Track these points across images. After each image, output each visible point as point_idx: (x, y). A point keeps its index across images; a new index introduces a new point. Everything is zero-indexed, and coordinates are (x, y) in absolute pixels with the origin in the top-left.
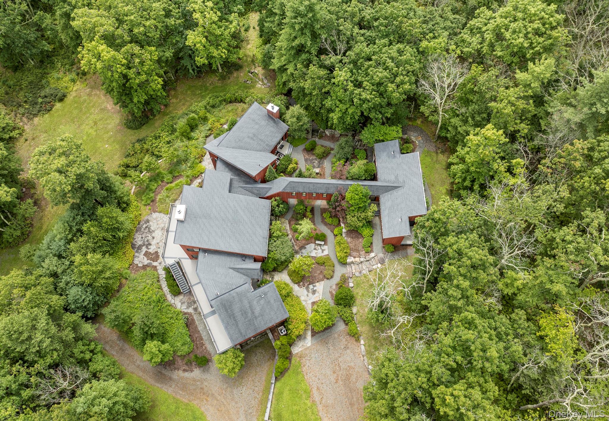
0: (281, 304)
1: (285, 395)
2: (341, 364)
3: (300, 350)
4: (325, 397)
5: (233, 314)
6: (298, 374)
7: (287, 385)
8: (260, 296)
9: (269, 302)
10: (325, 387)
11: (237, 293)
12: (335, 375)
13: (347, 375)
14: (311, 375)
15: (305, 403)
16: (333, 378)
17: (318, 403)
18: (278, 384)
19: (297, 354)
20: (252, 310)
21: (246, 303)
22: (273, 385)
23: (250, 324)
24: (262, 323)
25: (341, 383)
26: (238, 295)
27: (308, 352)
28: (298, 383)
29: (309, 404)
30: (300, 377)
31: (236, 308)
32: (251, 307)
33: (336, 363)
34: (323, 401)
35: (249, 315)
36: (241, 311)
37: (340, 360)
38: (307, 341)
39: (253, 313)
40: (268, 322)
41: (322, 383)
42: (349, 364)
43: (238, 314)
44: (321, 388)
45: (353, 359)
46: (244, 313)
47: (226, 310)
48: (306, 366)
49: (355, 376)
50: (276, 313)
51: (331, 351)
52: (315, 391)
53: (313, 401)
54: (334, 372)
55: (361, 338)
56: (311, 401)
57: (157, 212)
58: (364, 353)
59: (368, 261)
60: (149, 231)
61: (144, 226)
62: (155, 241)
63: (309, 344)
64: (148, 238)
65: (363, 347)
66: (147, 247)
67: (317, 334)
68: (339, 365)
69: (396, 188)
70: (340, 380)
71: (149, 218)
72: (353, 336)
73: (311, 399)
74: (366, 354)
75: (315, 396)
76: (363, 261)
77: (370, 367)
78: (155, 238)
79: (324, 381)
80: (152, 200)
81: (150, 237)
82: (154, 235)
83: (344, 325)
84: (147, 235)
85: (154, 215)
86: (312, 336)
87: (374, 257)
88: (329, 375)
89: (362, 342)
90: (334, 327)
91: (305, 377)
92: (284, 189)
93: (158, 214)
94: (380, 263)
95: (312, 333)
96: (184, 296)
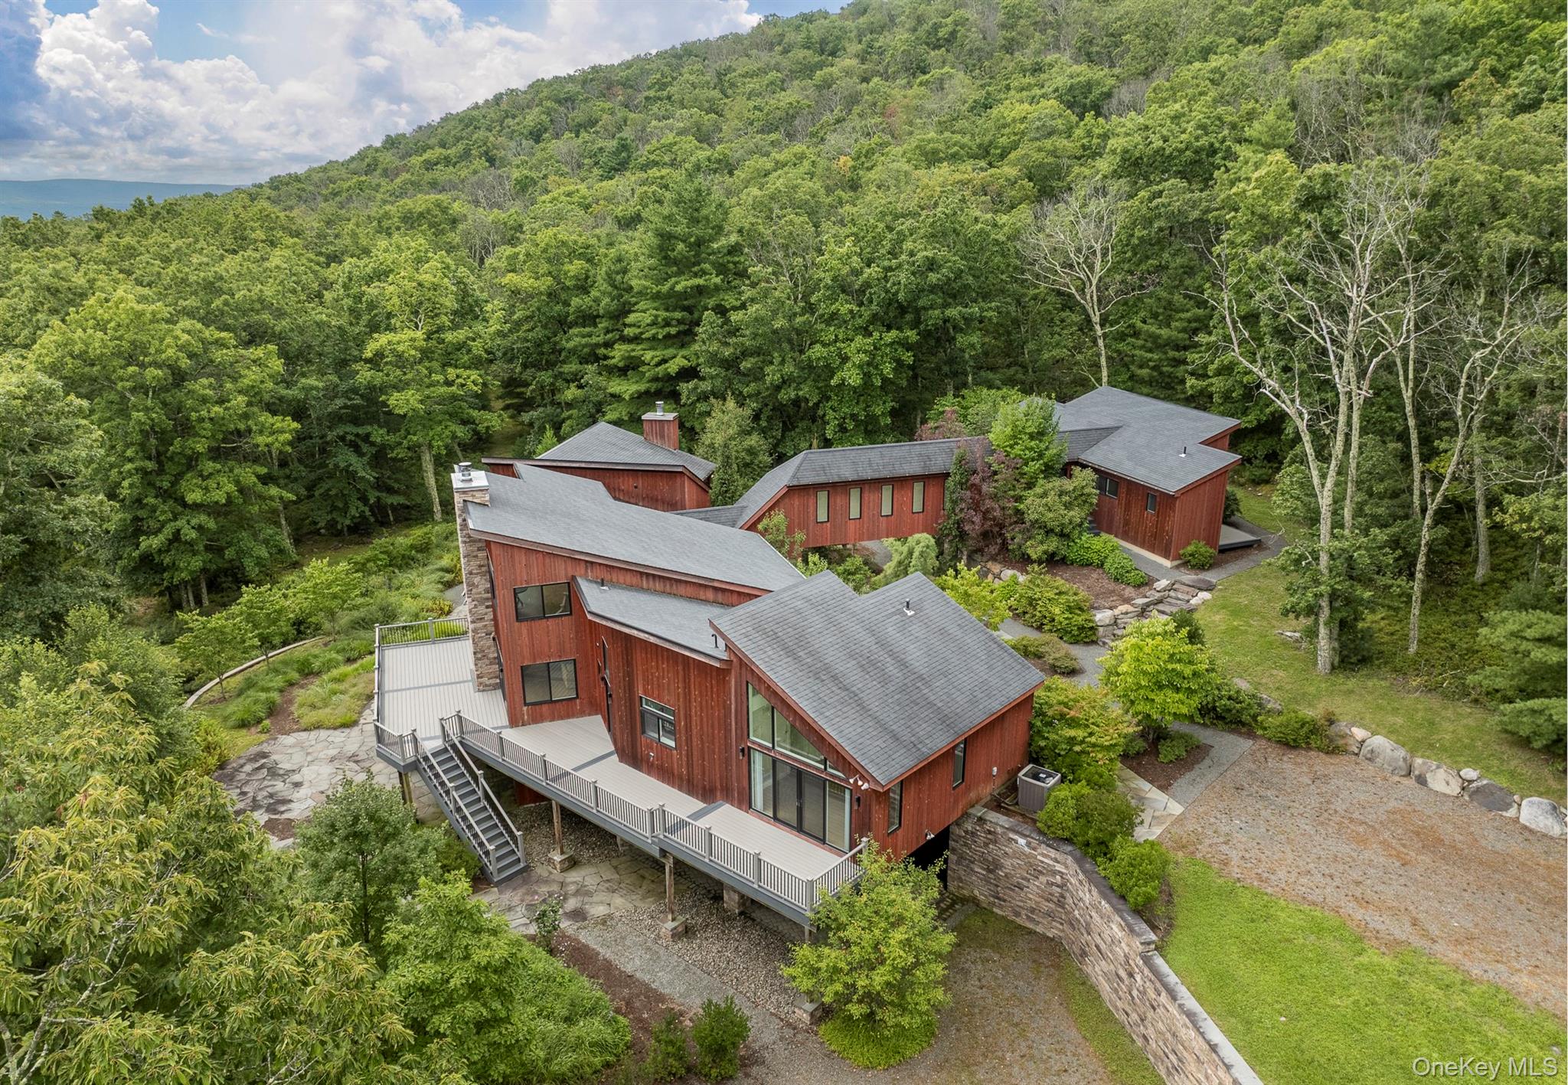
0: (994, 640)
1: (1243, 975)
2: (1357, 816)
3: (1158, 830)
4: (1422, 916)
7: (1222, 944)
8: (902, 613)
9: (944, 631)
10: (1381, 887)
11: (806, 599)
12: (1376, 846)
13: (1417, 833)
14: (1282, 874)
15: (1369, 968)
16: (1377, 856)
21: (857, 631)
23: (916, 703)
25: (1425, 858)
26: (813, 606)
27: (1193, 826)
28: (1258, 917)
29: (1389, 962)
30: (1247, 900)
31: (829, 649)
32: (882, 644)
34: (1435, 930)
36: (851, 656)
37: (1339, 807)
38: (1158, 805)
40: (979, 694)
41: (1358, 883)
42: (1386, 808)
43: (847, 668)
45: (1382, 793)
48: (1236, 860)
49: (1449, 827)
51: (1280, 801)
52: (1358, 913)
53: (1391, 946)
54: (1362, 841)
55: (1342, 726)
56: (1383, 949)
57: (298, 730)
58: (1401, 753)
59: (1160, 601)
60: (273, 772)
61: (248, 768)
62: (303, 792)
63: (1176, 809)
64: (269, 790)
65: (1379, 742)
66: (271, 809)
67: (1176, 779)
68: (1351, 820)
69: (1109, 431)
70: (1413, 854)
71: (266, 748)
72: (1309, 748)
73: (1374, 942)
74: (1413, 752)
75: (1382, 927)
76: (1148, 605)
77: (1469, 773)
78: (306, 784)
79: (1356, 875)
80: (273, 711)
81: (279, 786)
82: (296, 778)
83: (1241, 740)
84: (266, 783)
85: (289, 740)
86: (1164, 788)
87: (1171, 588)
88: (1354, 854)
89: (1359, 733)
90: (1213, 753)
91: (1269, 890)
92: (794, 477)
93: (304, 735)
94: (1201, 589)
95: (1151, 782)
96: (500, 892)
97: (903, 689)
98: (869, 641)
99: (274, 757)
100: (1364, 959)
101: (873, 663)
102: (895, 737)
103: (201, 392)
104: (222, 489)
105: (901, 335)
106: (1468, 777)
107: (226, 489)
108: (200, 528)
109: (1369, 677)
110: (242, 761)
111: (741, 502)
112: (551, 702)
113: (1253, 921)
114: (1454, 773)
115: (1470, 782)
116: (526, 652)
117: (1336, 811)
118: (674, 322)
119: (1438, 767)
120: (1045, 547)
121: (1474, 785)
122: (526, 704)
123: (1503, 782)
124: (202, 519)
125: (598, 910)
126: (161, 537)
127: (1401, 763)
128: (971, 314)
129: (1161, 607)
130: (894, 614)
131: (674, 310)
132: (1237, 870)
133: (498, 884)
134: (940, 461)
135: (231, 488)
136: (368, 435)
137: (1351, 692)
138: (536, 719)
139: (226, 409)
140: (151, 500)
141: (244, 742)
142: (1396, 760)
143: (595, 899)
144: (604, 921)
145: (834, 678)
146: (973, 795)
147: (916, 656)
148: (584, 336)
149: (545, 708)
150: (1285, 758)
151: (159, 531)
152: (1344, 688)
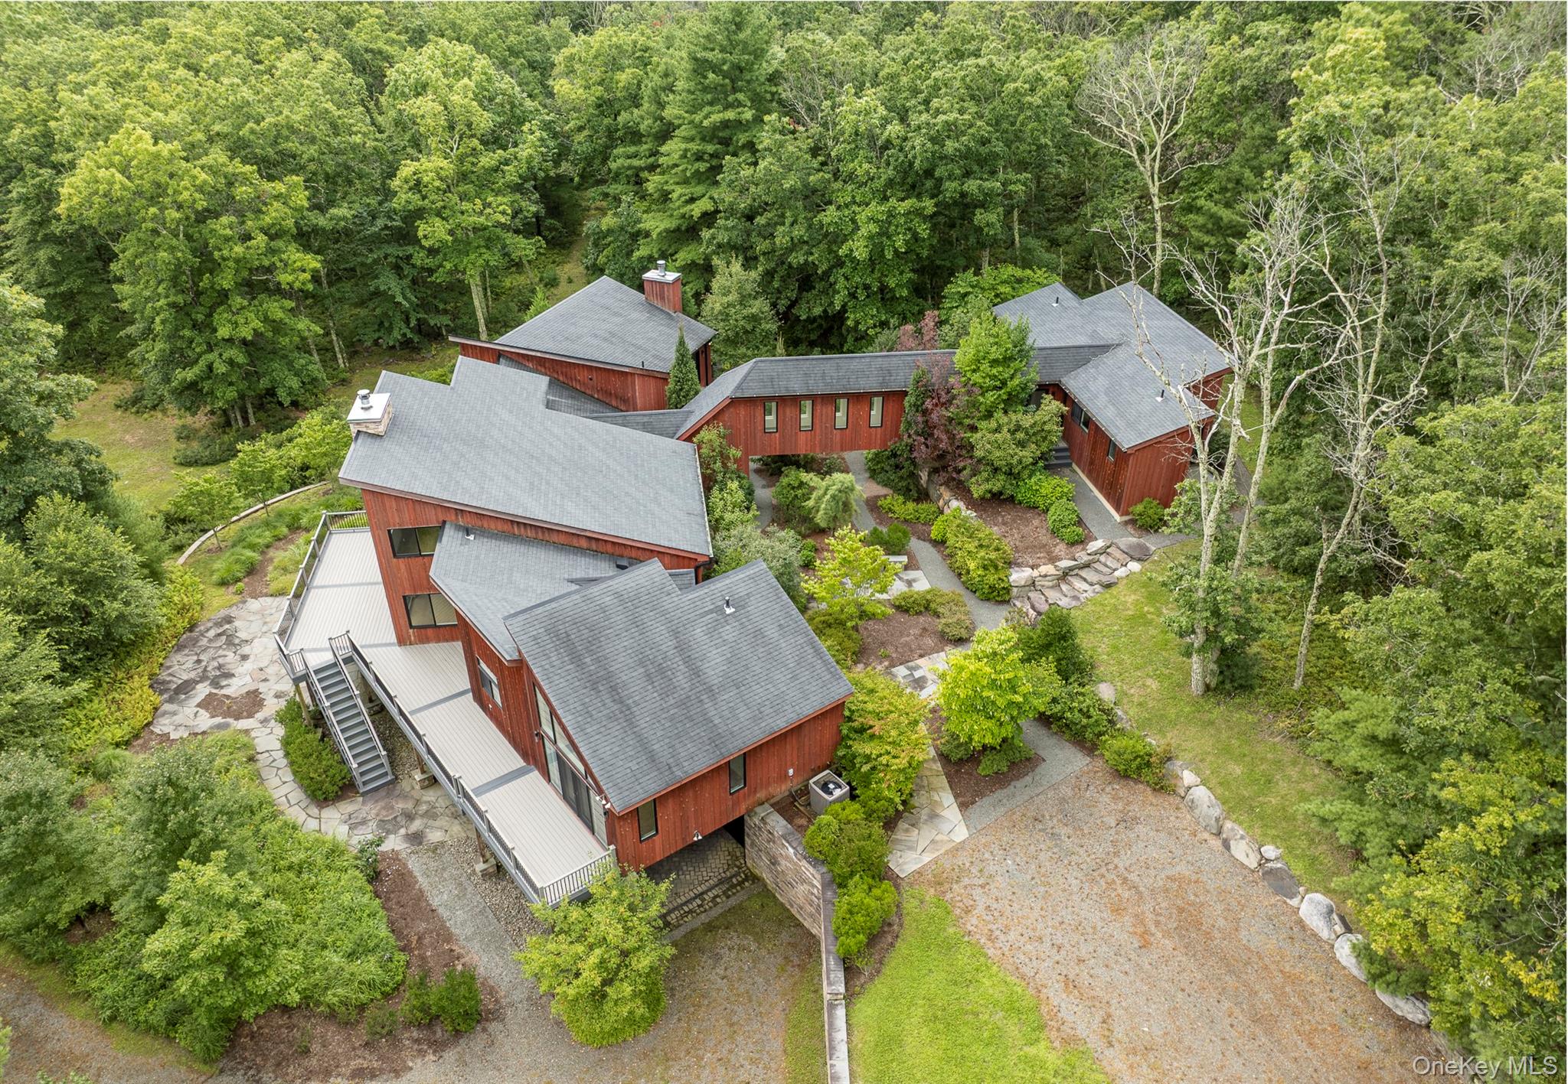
0: (812, 644)
1: (911, 1043)
2: (1133, 877)
3: (927, 858)
4: (1118, 1013)
5: (609, 676)
6: (949, 947)
7: (912, 1004)
8: (719, 610)
9: (758, 633)
10: (1100, 971)
11: (618, 595)
12: (1128, 920)
13: (1181, 910)
14: (1012, 936)
15: (1030, 1062)
16: (1121, 932)
17: (1095, 1042)
18: (867, 1008)
19: (919, 873)
20: (688, 661)
21: (659, 633)
22: (841, 1012)
23: (691, 719)
24: (743, 714)
25: (1168, 943)
26: (622, 602)
27: (963, 859)
28: (962, 981)
29: (1053, 1059)
30: (962, 959)
31: (621, 654)
32: (682, 648)
33: (1110, 877)
34: (1119, 1033)
35: (681, 679)
36: (641, 663)
37: (1122, 862)
38: (946, 827)
39: (696, 673)
40: (767, 710)
41: (1081, 961)
42: (1170, 873)
43: (631, 678)
44: (1085, 979)
45: (1178, 852)
46: (656, 672)
47: (576, 659)
48: (980, 909)
49: (1220, 907)
50: (795, 678)
51: (1068, 843)
52: (1056, 996)
53: (1065, 1041)
54: (1118, 910)
55: (1176, 766)
56: (1057, 1044)
57: (266, 595)
58: (1216, 812)
59: (1087, 566)
60: (231, 642)
61: (211, 633)
62: (248, 666)
63: (961, 833)
64: (221, 660)
65: (1201, 794)
66: (215, 684)
67: (982, 795)
68: (1125, 880)
69: (1105, 348)
70: (1159, 935)
71: (233, 612)
72: (1137, 781)
73: (1054, 1034)
74: (1229, 813)
75: (1071, 1018)
76: (1071, 569)
77: (1270, 851)
78: (252, 658)
79: (1084, 950)
80: (252, 570)
81: (230, 657)
82: (246, 650)
83: (1080, 755)
84: (221, 652)
85: (254, 604)
86: (963, 806)
87: (1104, 551)
88: (1100, 924)
89: (1188, 777)
90: (1042, 769)
91: (991, 952)
92: (739, 387)
93: (269, 600)
94: (1132, 558)
95: (956, 796)
96: (364, 803)
97: (683, 703)
98: (668, 645)
99: (237, 623)
100: (1031, 1051)
101: (661, 671)
102: (652, 758)
103: (222, 232)
104: (249, 326)
105: (918, 205)
106: (1266, 855)
107: (252, 325)
108: (231, 362)
109: (1241, 707)
110: (210, 624)
111: (690, 406)
112: (435, 626)
113: (955, 983)
114: (1256, 847)
115: (1268, 861)
116: (406, 584)
117: (1116, 867)
118: (706, 157)
119: (1242, 838)
120: (988, 486)
121: (1269, 865)
122: (411, 627)
123: (1298, 868)
124: (232, 353)
125: (434, 836)
126: (196, 370)
127: (1213, 822)
128: (992, 190)
129: (1084, 573)
130: (711, 611)
131: (710, 142)
132: (974, 921)
133: (364, 794)
134: (901, 377)
135: (257, 324)
136: (409, 257)
137: (1211, 723)
138: (423, 640)
139: (248, 248)
140: (187, 333)
141: (218, 601)
142: (1210, 817)
143: (437, 823)
144: (435, 849)
145: (613, 689)
146: (761, 795)
147: (714, 664)
148: (629, 157)
149: (430, 631)
150: (1108, 789)
151: (196, 362)
152: (1207, 717)
